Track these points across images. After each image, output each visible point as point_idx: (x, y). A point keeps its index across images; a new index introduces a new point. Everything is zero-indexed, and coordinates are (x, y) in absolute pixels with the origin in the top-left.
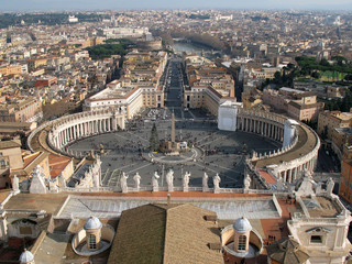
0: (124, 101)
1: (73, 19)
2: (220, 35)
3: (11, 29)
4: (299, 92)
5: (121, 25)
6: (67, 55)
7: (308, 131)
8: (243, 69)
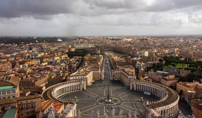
0: (85, 77)
1: (59, 40)
2: (126, 47)
3: (31, 44)
4: (166, 73)
5: (82, 43)
6: (58, 56)
7: (172, 92)
8: (138, 62)
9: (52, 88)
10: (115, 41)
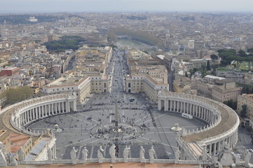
0: (75, 88)
1: (33, 20)
5: (74, 25)
6: (28, 49)
8: (175, 61)
9: (13, 110)
10: (136, 22)
